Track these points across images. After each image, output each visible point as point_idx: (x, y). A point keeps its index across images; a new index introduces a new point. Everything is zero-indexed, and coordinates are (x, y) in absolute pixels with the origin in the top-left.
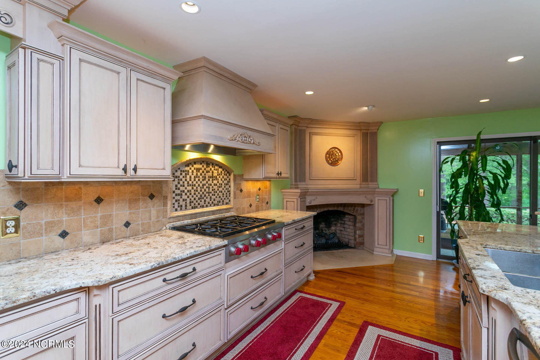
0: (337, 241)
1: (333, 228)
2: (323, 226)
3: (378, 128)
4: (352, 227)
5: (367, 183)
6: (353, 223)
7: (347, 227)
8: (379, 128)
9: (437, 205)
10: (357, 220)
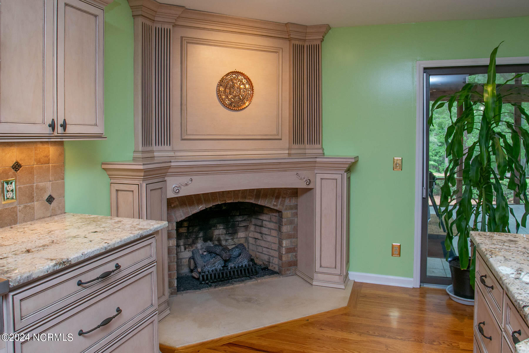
0: (245, 262)
1: (241, 234)
2: (221, 233)
3: (321, 37)
4: (274, 233)
5: (302, 146)
6: (277, 225)
7: (266, 233)
8: (323, 37)
9: (423, 186)
10: (284, 220)
